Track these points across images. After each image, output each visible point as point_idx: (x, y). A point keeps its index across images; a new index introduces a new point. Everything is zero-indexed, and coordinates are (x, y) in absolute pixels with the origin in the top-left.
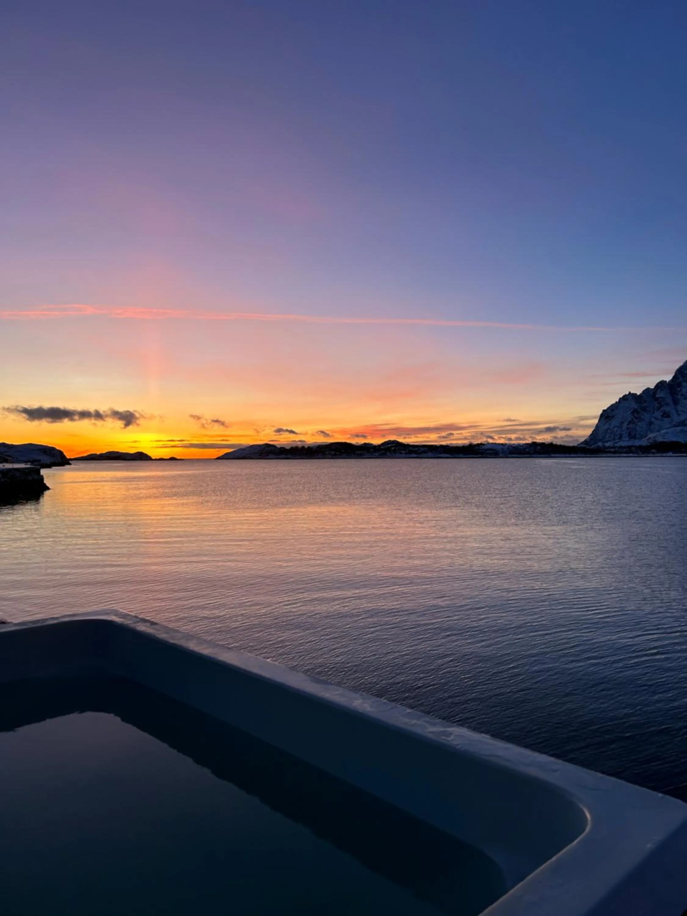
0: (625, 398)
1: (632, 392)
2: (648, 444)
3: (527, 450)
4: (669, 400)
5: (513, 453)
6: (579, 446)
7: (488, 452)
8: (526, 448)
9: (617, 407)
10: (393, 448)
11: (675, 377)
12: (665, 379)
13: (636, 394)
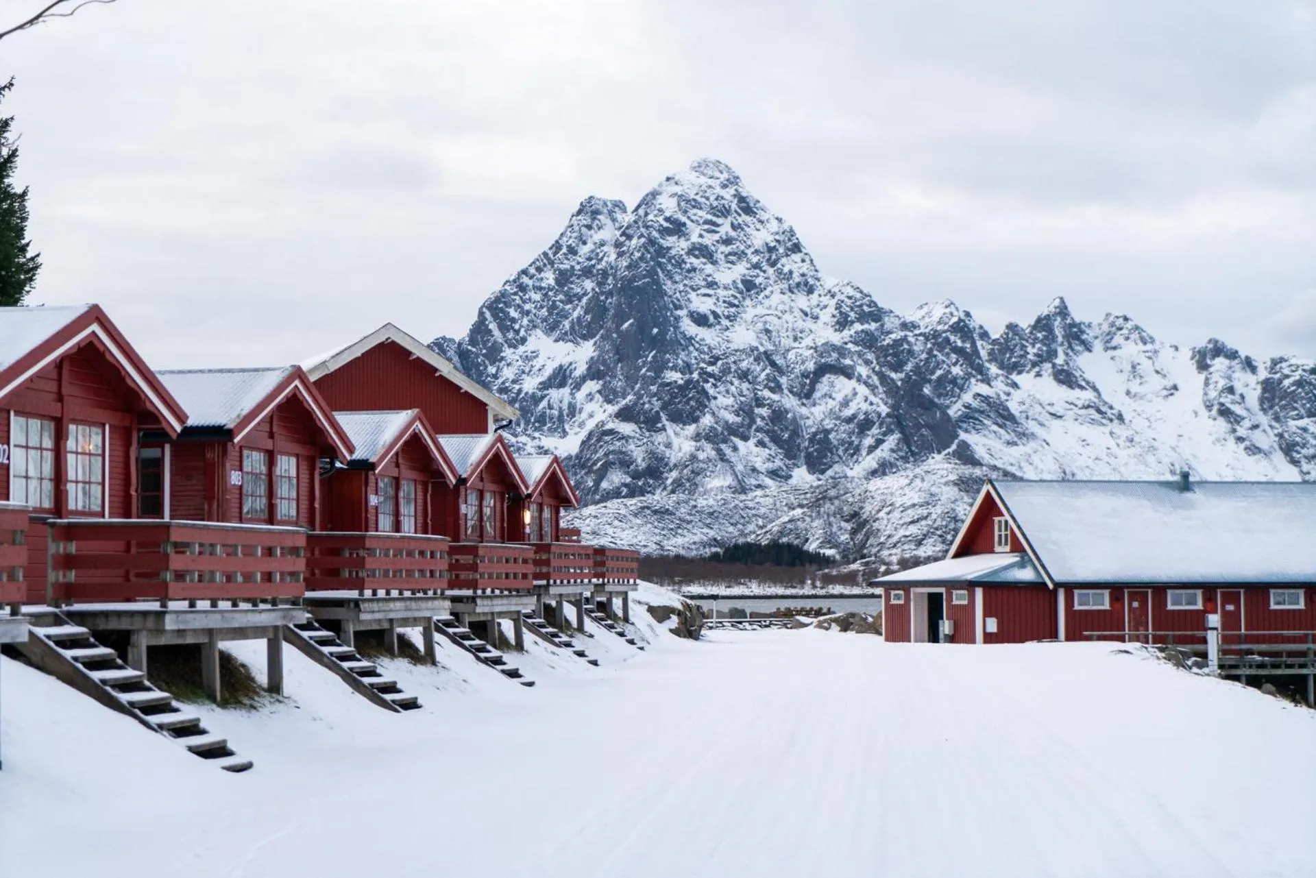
11: (479, 327)
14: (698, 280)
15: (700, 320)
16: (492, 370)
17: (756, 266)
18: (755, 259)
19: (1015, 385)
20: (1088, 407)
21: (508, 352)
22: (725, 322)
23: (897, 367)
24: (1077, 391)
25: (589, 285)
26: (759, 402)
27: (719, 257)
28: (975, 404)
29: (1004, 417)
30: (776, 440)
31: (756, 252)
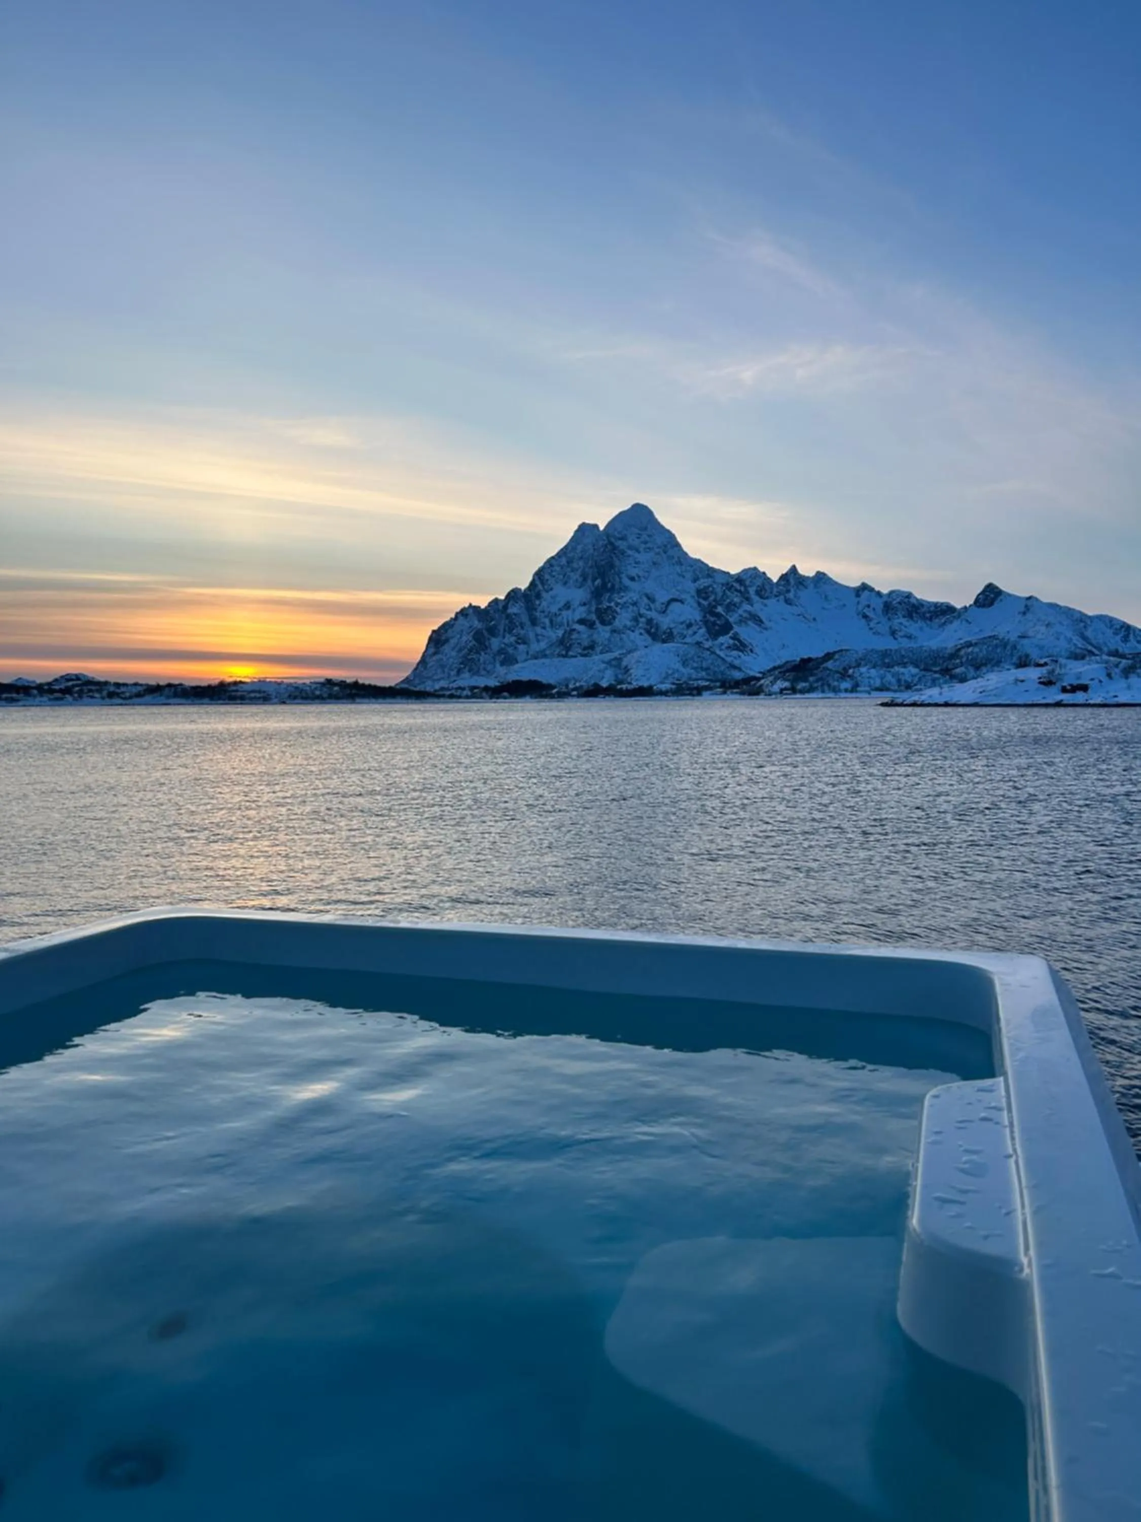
0: (463, 613)
1: (474, 604)
2: (498, 684)
3: (318, 693)
4: (525, 618)
5: (295, 698)
6: (398, 687)
7: (252, 695)
8: (316, 689)
9: (453, 625)
10: (77, 689)
11: (533, 584)
12: (519, 587)
13: (479, 607)
14: (631, 560)
15: (632, 579)
16: (537, 602)
17: (658, 554)
18: (657, 550)
19: (766, 605)
20: (799, 615)
21: (544, 594)
22: (643, 579)
23: (705, 599)
24: (795, 607)
25: (581, 563)
26: (641, 616)
27: (641, 550)
28: (745, 615)
29: (758, 621)
30: (648, 632)
31: (659, 547)
